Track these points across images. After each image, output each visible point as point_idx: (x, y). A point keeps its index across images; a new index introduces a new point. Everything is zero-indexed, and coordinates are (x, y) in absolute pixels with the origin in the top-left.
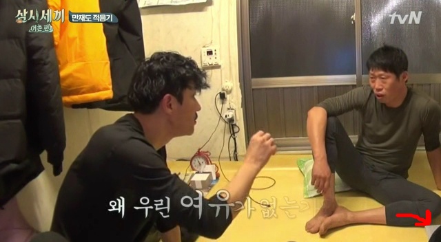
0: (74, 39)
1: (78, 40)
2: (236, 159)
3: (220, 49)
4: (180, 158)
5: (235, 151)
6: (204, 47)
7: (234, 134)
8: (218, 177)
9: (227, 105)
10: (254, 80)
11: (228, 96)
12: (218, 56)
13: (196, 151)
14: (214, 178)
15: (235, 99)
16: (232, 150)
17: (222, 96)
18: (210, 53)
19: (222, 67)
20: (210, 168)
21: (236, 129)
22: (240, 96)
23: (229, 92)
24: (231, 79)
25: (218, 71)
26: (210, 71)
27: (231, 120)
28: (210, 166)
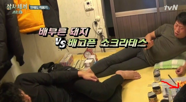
4: (79, 53)
6: (85, 1)
9: (98, 27)
10: (116, 13)
11: (98, 23)
12: (92, 5)
14: (95, 61)
15: (102, 24)
17: (96, 23)
18: (88, 3)
19: (94, 9)
21: (103, 38)
22: (104, 22)
23: (99, 21)
24: (99, 14)
25: (93, 11)
26: (89, 12)
27: (101, 34)
28: (93, 56)
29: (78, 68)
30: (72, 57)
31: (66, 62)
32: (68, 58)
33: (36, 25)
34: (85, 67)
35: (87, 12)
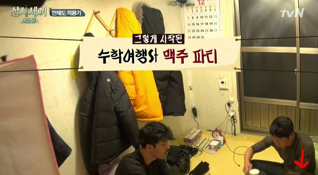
0: (143, 96)
1: (145, 96)
2: (235, 135)
3: (228, 81)
4: (209, 129)
5: (235, 131)
6: (220, 79)
7: (234, 123)
8: (224, 143)
9: (231, 109)
10: (246, 97)
11: (232, 105)
12: (227, 85)
13: (215, 129)
14: (222, 144)
15: (236, 106)
16: (233, 130)
17: (229, 104)
18: (222, 82)
19: (229, 90)
20: (221, 138)
21: (235, 121)
22: (238, 105)
23: (233, 103)
24: (233, 96)
25: (227, 91)
26: (223, 91)
27: (233, 117)
28: (221, 137)
29: (202, 148)
30: (200, 132)
31: (191, 138)
32: (195, 134)
33: (154, 117)
34: (209, 148)
35: (221, 91)
